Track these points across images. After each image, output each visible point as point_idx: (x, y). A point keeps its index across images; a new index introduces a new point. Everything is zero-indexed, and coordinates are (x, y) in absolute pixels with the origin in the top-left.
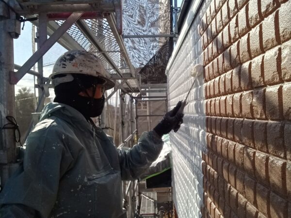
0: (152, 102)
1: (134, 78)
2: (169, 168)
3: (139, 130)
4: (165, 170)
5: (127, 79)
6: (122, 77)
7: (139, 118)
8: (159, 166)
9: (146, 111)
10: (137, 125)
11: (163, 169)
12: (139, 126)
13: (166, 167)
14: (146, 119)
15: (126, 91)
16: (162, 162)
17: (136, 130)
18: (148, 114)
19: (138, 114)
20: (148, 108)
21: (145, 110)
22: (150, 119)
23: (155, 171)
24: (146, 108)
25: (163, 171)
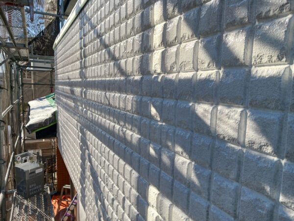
0: (37, 72)
1: (27, 49)
2: (55, 123)
3: (25, 96)
4: (52, 124)
5: (20, 49)
6: (16, 46)
7: (25, 85)
8: (47, 122)
9: (31, 80)
10: (22, 92)
11: (50, 124)
12: (24, 93)
13: (52, 122)
14: (31, 87)
15: (15, 59)
16: (49, 118)
17: (22, 96)
18: (32, 82)
19: (24, 82)
20: (32, 77)
21: (29, 79)
22: (34, 87)
23: (44, 125)
24: (31, 78)
25: (50, 125)
